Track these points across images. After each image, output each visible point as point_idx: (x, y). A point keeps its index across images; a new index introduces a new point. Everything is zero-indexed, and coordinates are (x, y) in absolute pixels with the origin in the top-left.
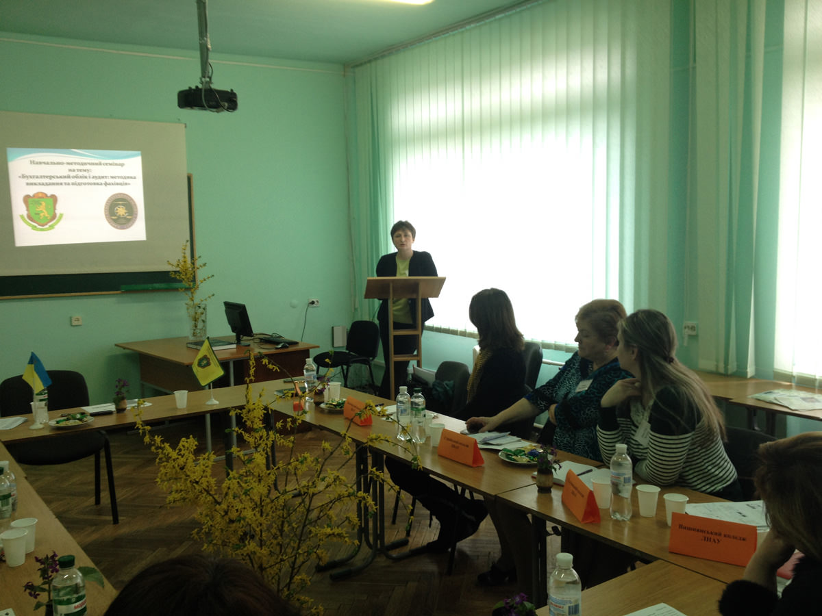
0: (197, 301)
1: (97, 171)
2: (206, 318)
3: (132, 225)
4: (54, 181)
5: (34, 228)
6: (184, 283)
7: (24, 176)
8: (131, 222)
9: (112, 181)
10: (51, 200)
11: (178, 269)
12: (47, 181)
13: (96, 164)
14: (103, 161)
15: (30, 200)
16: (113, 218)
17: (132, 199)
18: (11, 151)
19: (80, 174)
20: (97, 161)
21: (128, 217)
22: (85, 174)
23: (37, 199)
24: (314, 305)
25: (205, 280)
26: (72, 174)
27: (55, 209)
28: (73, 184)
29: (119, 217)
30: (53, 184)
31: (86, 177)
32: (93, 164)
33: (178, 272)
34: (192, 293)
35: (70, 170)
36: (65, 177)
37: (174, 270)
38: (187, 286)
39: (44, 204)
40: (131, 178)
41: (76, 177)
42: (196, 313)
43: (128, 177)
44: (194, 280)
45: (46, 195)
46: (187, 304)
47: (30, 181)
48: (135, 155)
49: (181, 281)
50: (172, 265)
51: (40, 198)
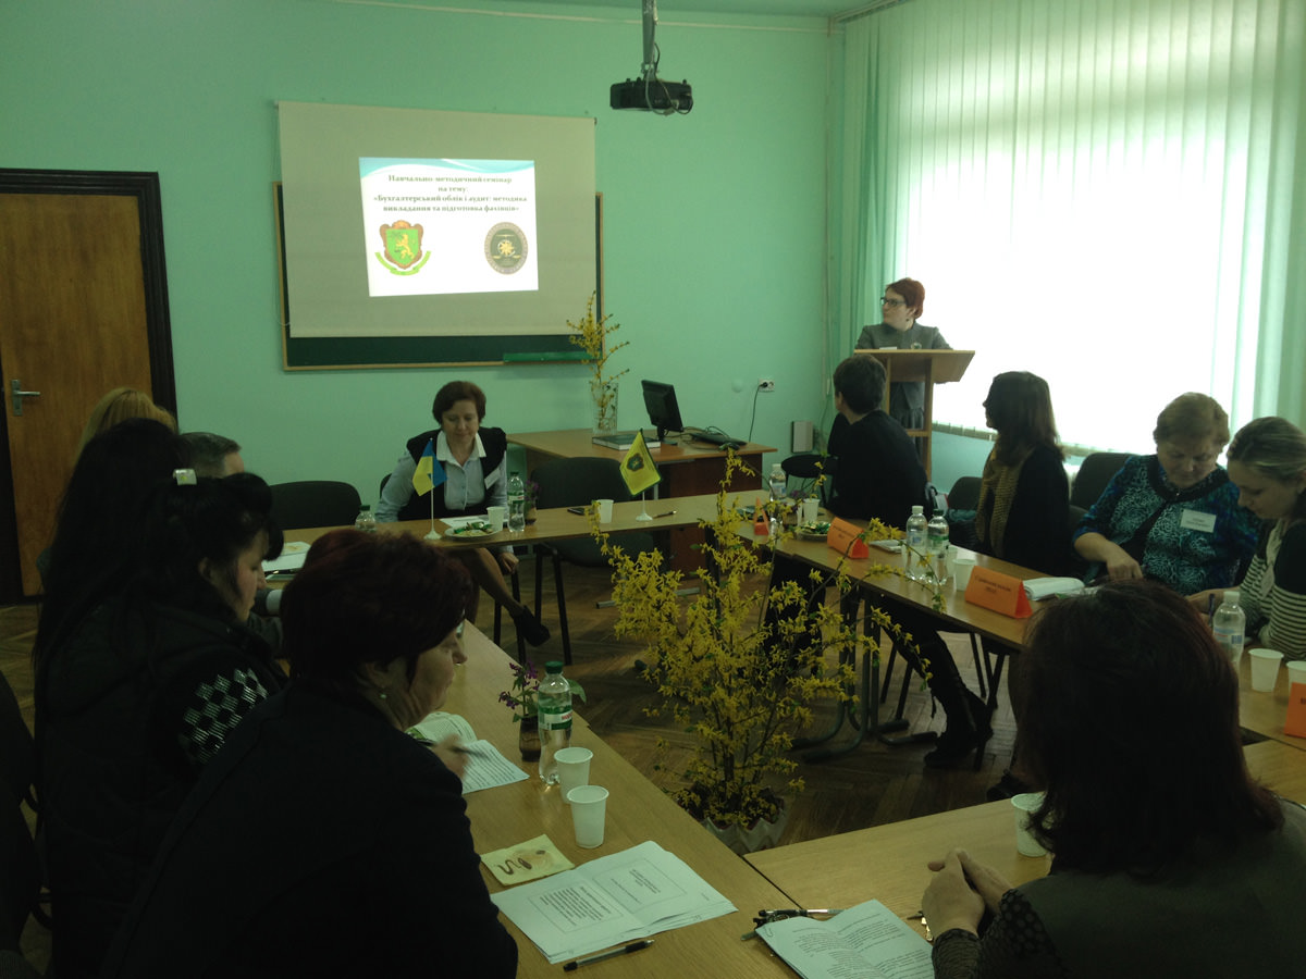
0: (605, 379)
1: (474, 189)
2: (616, 403)
3: (519, 268)
4: (419, 204)
5: (393, 271)
6: (587, 352)
7: (380, 198)
8: (519, 264)
9: (495, 204)
10: (415, 232)
11: (581, 332)
12: (410, 204)
13: (475, 180)
14: (484, 176)
15: (388, 232)
16: (496, 257)
17: (520, 231)
18: (364, 163)
19: (454, 194)
20: (476, 175)
21: (515, 257)
22: (460, 194)
23: (396, 231)
24: (767, 389)
25: (614, 350)
26: (443, 194)
27: (420, 244)
28: (444, 209)
29: (503, 257)
30: (419, 209)
31: (460, 199)
32: (471, 180)
33: (581, 336)
34: (599, 367)
35: (440, 189)
36: (433, 199)
37: (576, 333)
38: (592, 357)
39: (406, 237)
40: (520, 200)
41: (448, 199)
42: (604, 396)
43: (516, 199)
44: (601, 348)
45: (409, 224)
46: (591, 383)
47: (389, 204)
48: (526, 167)
49: (584, 350)
50: (574, 327)
51: (401, 228)
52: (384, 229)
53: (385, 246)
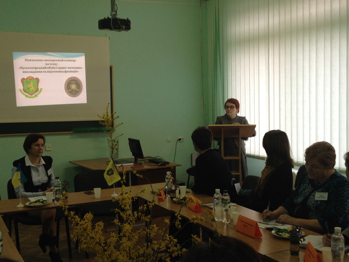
0: (113, 138)
1: (61, 64)
2: (118, 148)
3: (79, 94)
4: (37, 70)
5: (27, 96)
6: (106, 127)
7: (21, 68)
9: (69, 70)
10: (36, 81)
11: (103, 120)
12: (34, 70)
13: (60, 61)
14: (64, 59)
15: (25, 81)
16: (69, 90)
17: (79, 80)
18: (15, 54)
19: (52, 66)
20: (61, 59)
21: (77, 90)
22: (55, 66)
23: (28, 80)
24: (181, 141)
25: (118, 126)
26: (47, 66)
27: (38, 86)
28: (48, 72)
29: (72, 90)
30: (37, 72)
31: (55, 68)
32: (58, 61)
33: (104, 121)
34: (111, 133)
35: (46, 64)
36: (43, 68)
37: (102, 120)
38: (108, 129)
39: (32, 83)
40: (79, 68)
41: (50, 68)
42: (113, 145)
43: (78, 68)
44: (112, 125)
45: (33, 78)
46: (108, 139)
47: (25, 70)
48: (81, 55)
49: (105, 126)
50: (101, 117)
51: (30, 79)
52: (23, 80)
53: (23, 86)
